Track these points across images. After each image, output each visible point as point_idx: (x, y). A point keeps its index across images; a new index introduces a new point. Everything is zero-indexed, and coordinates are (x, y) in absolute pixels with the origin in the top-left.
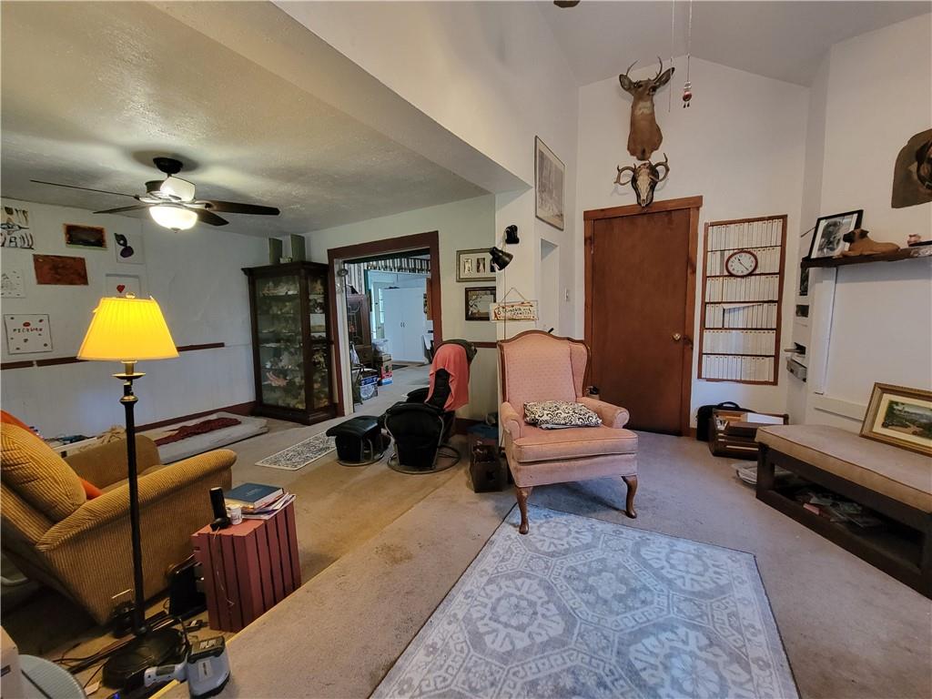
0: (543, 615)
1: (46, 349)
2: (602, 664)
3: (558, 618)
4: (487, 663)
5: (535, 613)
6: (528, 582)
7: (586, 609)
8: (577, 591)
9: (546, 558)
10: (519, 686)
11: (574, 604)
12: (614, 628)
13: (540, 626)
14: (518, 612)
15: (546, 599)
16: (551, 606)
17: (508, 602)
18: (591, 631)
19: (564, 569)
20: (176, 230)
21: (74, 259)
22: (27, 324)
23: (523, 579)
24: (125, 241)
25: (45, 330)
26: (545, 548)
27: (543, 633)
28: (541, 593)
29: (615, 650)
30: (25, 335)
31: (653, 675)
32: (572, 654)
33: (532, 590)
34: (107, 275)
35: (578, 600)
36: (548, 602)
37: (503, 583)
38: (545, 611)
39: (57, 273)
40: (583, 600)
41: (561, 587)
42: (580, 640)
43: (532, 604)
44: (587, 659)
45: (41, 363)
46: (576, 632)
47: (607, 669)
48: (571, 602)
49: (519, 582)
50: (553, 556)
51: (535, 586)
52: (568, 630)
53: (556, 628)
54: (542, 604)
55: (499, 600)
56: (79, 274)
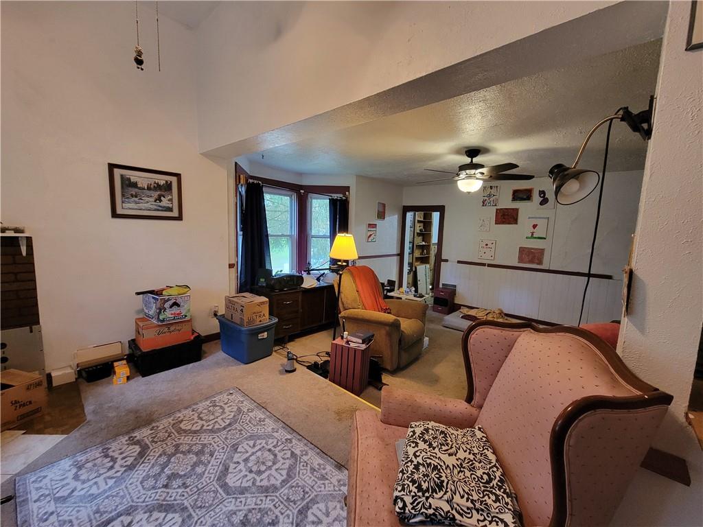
0: (246, 476)
1: (491, 258)
2: (190, 493)
3: (238, 484)
4: (238, 438)
5: (251, 471)
6: (281, 479)
7: (230, 508)
8: (250, 511)
9: (301, 505)
10: (216, 447)
11: (241, 502)
12: (202, 519)
13: (241, 471)
14: (258, 462)
15: (258, 483)
16: (250, 484)
17: (270, 460)
18: (213, 501)
19: (279, 514)
20: (469, 193)
21: (513, 209)
22: (487, 245)
23: (285, 477)
24: (545, 195)
25: (493, 249)
26: (314, 509)
27: (235, 471)
28: (265, 483)
29: (190, 508)
30: (485, 250)
31: (157, 519)
32: (209, 480)
33: (272, 478)
34: (529, 218)
35: (242, 507)
36: (254, 483)
37: (288, 462)
38: (248, 478)
39: (504, 218)
40: (240, 511)
41: (261, 500)
42: (213, 489)
43: (259, 473)
44: (200, 486)
45: (489, 265)
46: (220, 491)
47: (185, 494)
48: (243, 500)
49: (284, 473)
50: (300, 512)
51: (273, 481)
52: (225, 486)
53: (231, 480)
54: (255, 479)
55: (275, 456)
56: (514, 218)
